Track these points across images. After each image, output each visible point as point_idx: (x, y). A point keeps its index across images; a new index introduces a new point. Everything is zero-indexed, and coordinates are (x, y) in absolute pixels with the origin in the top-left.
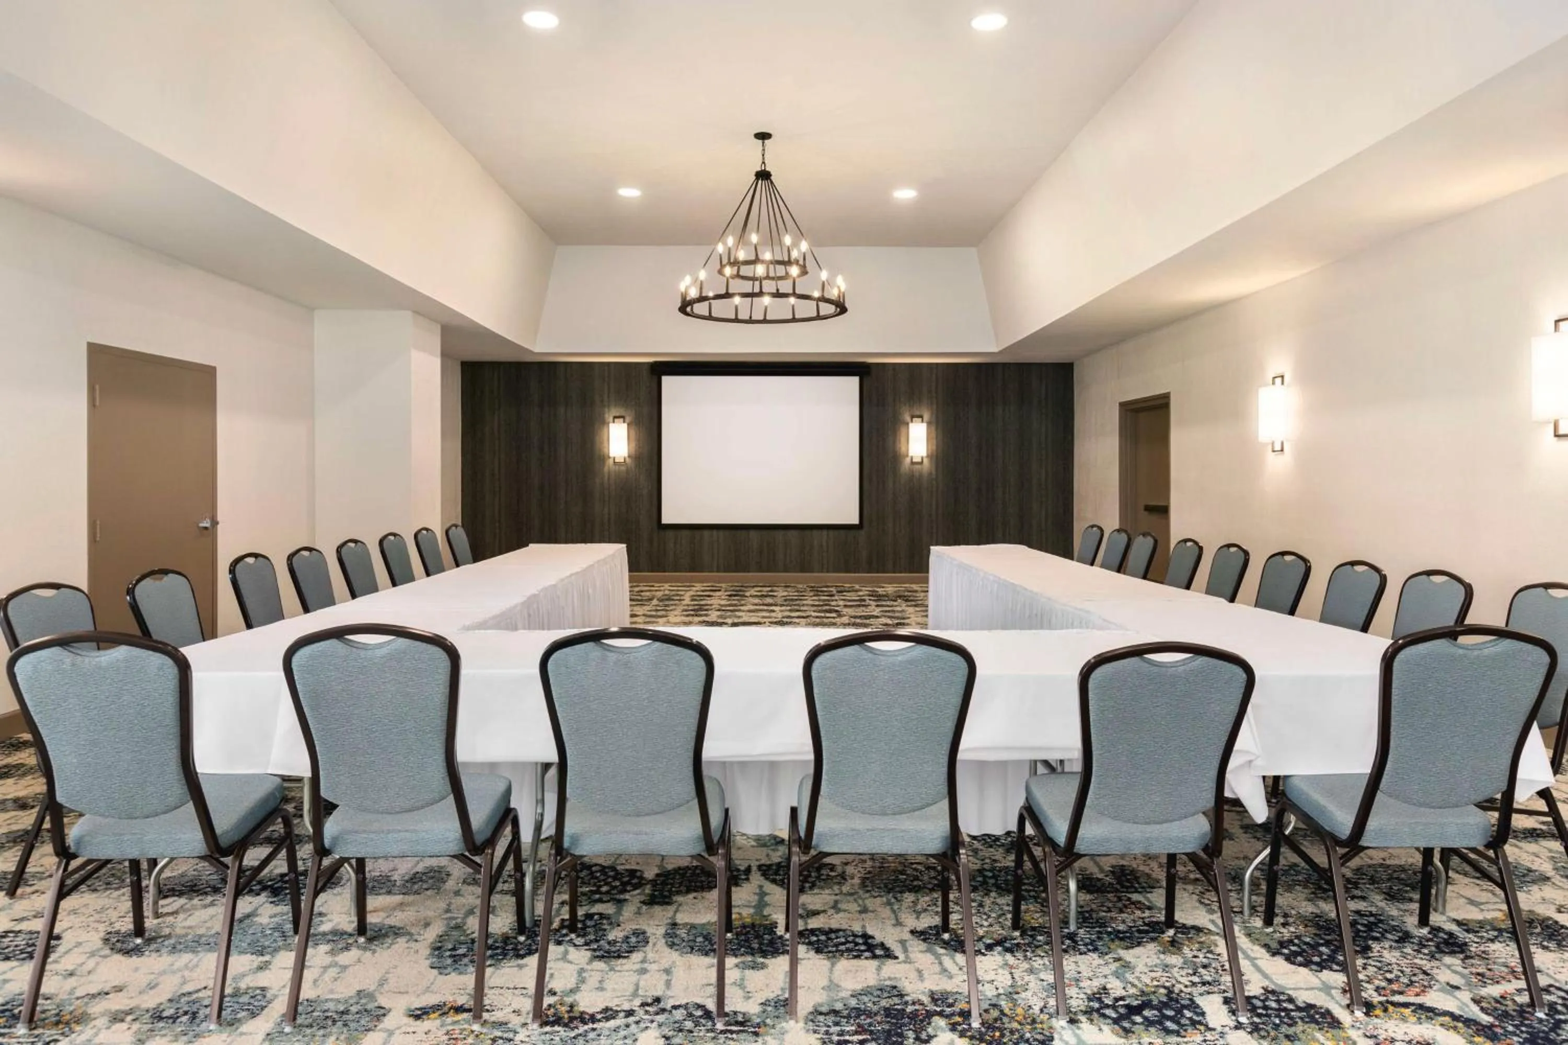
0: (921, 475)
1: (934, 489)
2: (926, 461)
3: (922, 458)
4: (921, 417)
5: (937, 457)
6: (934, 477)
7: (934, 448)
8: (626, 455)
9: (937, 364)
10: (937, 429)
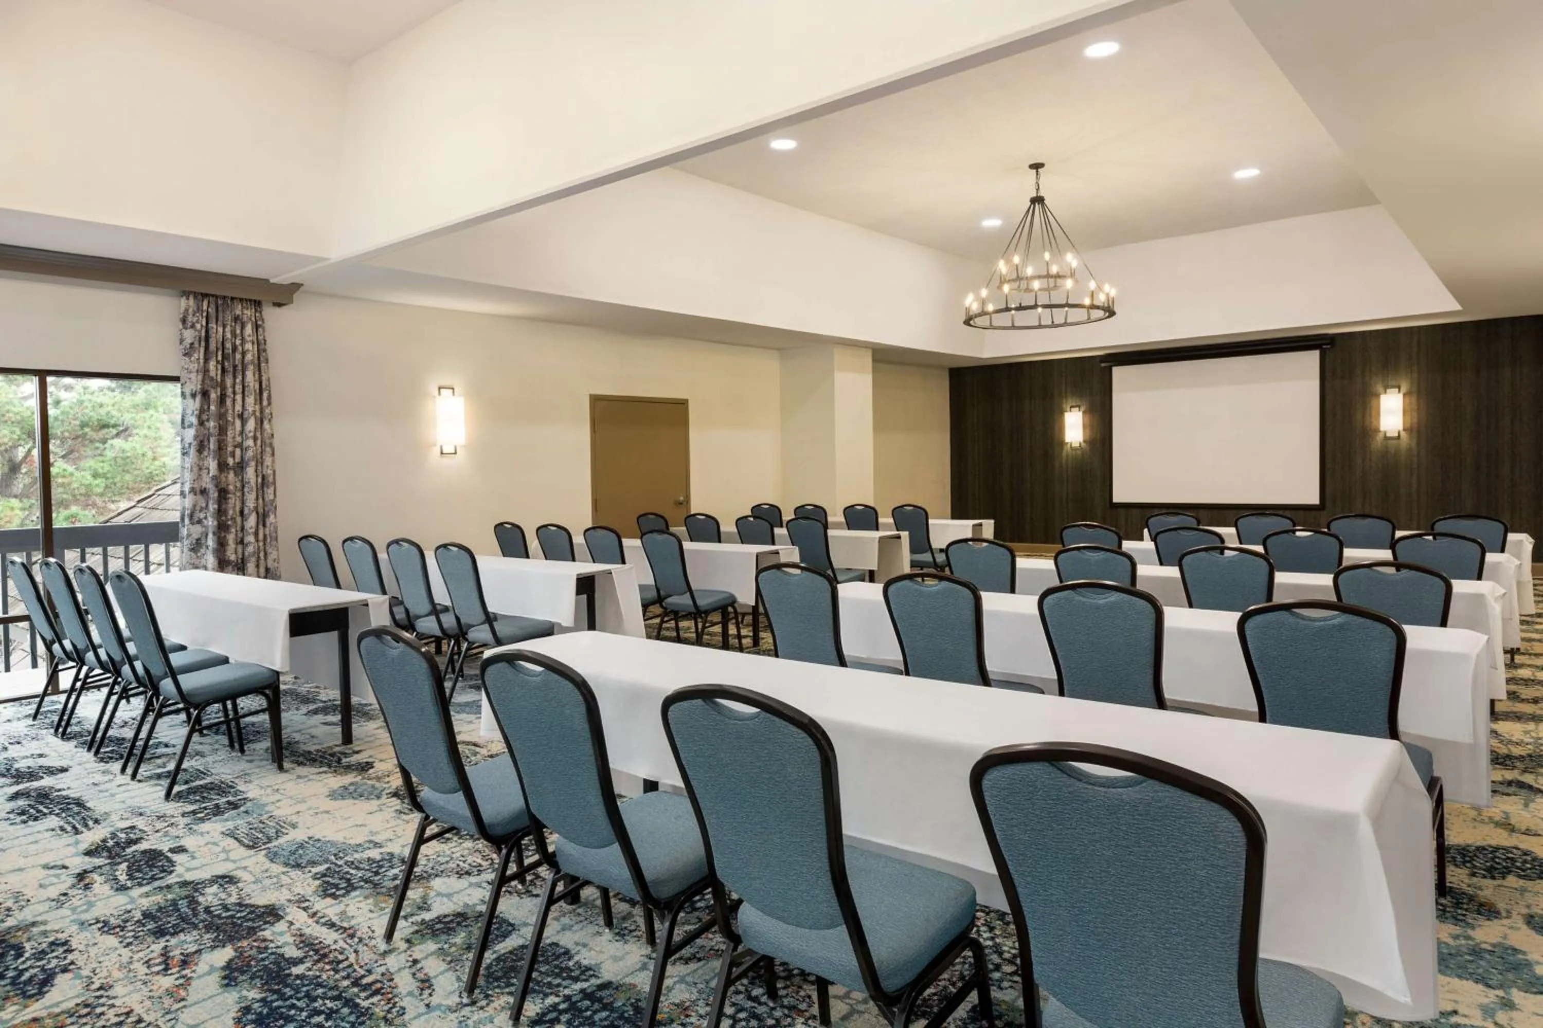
0: (1397, 451)
1: (1415, 466)
2: (1403, 434)
3: (1399, 433)
4: (1399, 388)
5: (1419, 432)
6: (1415, 453)
7: (1415, 420)
8: (1081, 440)
9: (1419, 327)
10: (1418, 399)
